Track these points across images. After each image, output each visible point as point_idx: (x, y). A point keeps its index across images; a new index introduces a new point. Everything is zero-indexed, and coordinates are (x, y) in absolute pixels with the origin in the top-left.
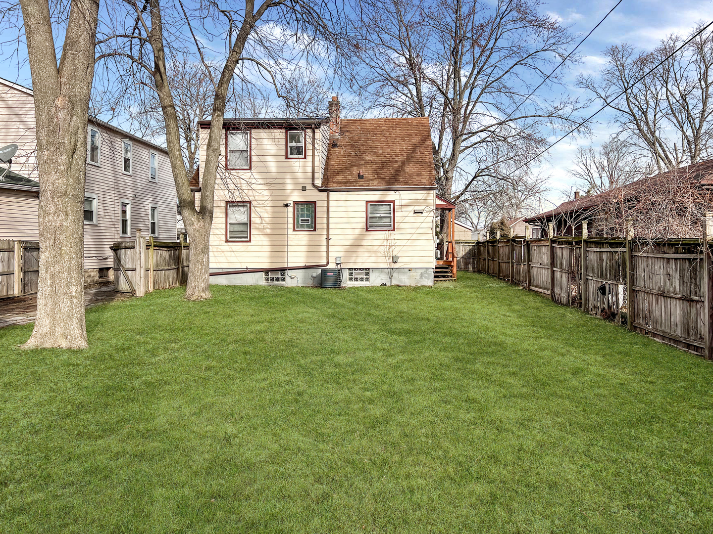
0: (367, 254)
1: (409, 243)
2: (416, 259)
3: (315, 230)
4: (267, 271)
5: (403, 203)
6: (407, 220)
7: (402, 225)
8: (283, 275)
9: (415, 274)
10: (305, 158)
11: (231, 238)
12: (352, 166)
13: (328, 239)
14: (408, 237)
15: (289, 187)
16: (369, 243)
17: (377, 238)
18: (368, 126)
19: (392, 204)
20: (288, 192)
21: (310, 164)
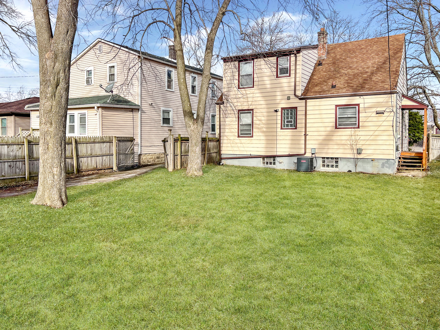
0: (336, 147)
1: (372, 138)
2: (378, 152)
3: (296, 128)
4: (264, 157)
5: (366, 105)
6: (370, 119)
7: (366, 124)
8: (274, 160)
9: (376, 164)
10: (290, 76)
11: (241, 134)
12: (329, 78)
13: (306, 135)
14: (371, 133)
15: (279, 98)
16: (338, 138)
17: (345, 134)
18: (350, 46)
19: (357, 107)
20: (278, 101)
21: (293, 80)
